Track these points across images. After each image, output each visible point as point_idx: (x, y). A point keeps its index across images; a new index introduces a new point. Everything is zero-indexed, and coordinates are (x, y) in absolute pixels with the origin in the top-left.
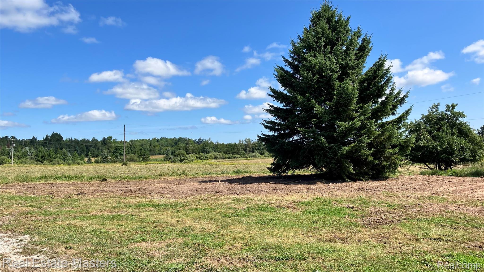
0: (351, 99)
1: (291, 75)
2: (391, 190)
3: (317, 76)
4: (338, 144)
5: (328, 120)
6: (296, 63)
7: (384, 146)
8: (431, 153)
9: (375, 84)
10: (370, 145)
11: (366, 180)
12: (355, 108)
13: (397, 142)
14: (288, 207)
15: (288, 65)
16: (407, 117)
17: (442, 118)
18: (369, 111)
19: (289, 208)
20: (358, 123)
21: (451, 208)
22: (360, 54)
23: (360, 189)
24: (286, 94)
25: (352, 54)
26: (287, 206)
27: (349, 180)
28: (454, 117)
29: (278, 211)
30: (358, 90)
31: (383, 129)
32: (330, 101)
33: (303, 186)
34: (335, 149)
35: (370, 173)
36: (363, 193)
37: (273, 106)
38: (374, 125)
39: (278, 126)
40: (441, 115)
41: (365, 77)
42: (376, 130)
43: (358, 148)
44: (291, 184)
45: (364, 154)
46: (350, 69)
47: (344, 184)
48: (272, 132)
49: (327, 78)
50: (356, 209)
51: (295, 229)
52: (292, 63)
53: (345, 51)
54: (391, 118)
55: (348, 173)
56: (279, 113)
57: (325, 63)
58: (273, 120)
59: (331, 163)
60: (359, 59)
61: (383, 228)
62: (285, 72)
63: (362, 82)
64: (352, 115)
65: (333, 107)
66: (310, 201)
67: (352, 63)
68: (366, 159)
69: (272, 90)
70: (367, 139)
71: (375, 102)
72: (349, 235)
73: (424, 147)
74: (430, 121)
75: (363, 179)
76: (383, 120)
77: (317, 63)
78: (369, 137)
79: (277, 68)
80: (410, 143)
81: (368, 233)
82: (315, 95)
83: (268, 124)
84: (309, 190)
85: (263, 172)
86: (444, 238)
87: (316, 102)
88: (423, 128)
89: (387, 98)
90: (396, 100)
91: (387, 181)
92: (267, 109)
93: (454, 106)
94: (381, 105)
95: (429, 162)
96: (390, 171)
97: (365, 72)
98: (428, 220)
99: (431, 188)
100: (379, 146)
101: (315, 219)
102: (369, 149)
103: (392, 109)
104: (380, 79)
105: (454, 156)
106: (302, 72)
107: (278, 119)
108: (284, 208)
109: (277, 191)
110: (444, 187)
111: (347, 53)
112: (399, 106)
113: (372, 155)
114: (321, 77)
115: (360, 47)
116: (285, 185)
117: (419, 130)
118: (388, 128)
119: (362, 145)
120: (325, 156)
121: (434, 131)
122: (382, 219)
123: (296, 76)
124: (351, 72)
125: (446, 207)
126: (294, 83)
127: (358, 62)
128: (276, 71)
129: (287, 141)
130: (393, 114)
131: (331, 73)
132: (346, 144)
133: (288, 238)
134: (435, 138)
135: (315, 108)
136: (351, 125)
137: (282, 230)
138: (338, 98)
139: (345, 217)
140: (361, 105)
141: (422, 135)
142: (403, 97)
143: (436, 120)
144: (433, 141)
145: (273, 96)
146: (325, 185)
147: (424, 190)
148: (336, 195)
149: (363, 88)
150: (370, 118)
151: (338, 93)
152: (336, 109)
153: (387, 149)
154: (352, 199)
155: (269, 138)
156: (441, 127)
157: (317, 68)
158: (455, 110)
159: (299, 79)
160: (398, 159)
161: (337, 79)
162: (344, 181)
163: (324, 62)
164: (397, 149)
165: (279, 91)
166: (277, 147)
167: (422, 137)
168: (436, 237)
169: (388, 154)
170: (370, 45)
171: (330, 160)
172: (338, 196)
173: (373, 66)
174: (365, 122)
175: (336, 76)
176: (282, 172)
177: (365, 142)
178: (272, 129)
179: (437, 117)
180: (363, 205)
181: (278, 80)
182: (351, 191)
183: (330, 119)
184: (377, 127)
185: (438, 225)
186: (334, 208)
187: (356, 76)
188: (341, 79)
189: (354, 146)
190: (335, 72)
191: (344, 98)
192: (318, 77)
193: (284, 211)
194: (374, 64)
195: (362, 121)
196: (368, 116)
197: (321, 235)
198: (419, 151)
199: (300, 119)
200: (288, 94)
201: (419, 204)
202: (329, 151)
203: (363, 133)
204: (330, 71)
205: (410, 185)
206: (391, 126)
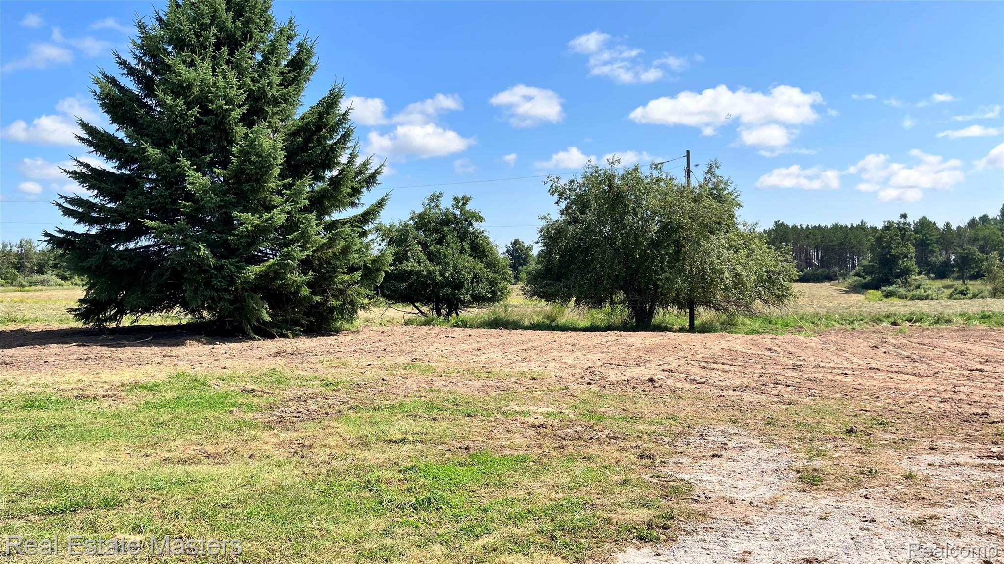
0: (268, 167)
1: (137, 99)
2: (339, 355)
3: (196, 109)
4: (237, 259)
5: (216, 207)
6: (148, 74)
7: (334, 268)
8: (425, 285)
9: (318, 141)
10: (306, 265)
11: (295, 335)
12: (277, 186)
13: (359, 261)
14: (104, 397)
15: (128, 74)
16: (379, 212)
17: (446, 221)
18: (305, 196)
19: (107, 398)
20: (279, 217)
21: (438, 383)
22: (292, 75)
23: (278, 354)
24: (122, 140)
25: (273, 71)
26: (104, 394)
27: (257, 337)
28: (466, 220)
29: (76, 407)
30: (283, 149)
31: (333, 235)
32: (224, 168)
33: (155, 349)
34: (230, 270)
35: (304, 322)
36: (281, 361)
37: (87, 166)
38: (314, 223)
39: (99, 212)
40: (446, 214)
41: (300, 124)
42: (319, 234)
43: (281, 268)
44: (124, 347)
45: (293, 283)
46: (268, 104)
47: (246, 344)
48: (82, 225)
49: (216, 115)
50: (260, 393)
51: (110, 444)
52: (139, 71)
53: (260, 65)
54: (349, 213)
55: (258, 321)
56: (100, 182)
57: (215, 83)
58: (85, 198)
59: (220, 299)
60: (290, 84)
61: (305, 429)
62: (121, 89)
63: (295, 134)
64: (270, 201)
65: (231, 179)
66: (160, 382)
67: (274, 91)
68: (297, 292)
69: (85, 126)
70: (300, 251)
71: (318, 178)
72: (231, 446)
73: (411, 273)
74: (425, 225)
75: (289, 334)
76: (333, 215)
77: (195, 80)
78: (304, 248)
79: (100, 76)
80: (384, 264)
81: (272, 440)
82: (190, 151)
83: (73, 205)
84: (167, 358)
85: (61, 321)
86: (411, 438)
87: (192, 165)
88: (413, 238)
89: (341, 172)
90: (359, 178)
91: (335, 337)
92: (71, 169)
93: (466, 200)
94: (330, 185)
95: (421, 302)
96: (342, 317)
97: (301, 115)
98: (393, 407)
99: (414, 349)
100: (324, 268)
101: (166, 417)
102: (303, 273)
103: (350, 195)
104: (330, 133)
105: (463, 290)
106: (161, 95)
107: (100, 195)
108: (94, 398)
109: (87, 362)
110: (436, 346)
111: (264, 69)
112: (365, 189)
113: (310, 285)
114: (205, 111)
115: (292, 60)
116: (110, 349)
117: (405, 240)
118: (342, 232)
119: (288, 263)
120: (208, 284)
121: (432, 244)
122: (308, 410)
123: (147, 102)
124: (272, 110)
125: (430, 383)
126: (141, 117)
127: (285, 91)
128: (97, 82)
129: (121, 248)
130: (353, 204)
131: (227, 107)
132: (257, 261)
133: (90, 465)
134: (432, 257)
135: (188, 176)
136: (267, 220)
137: (78, 448)
138: (242, 162)
139: (231, 412)
140: (290, 180)
141: (410, 250)
142: (373, 174)
143: (436, 223)
144: (428, 262)
145: (90, 143)
146: (206, 346)
147: (401, 352)
148: (224, 368)
149: (295, 147)
150: (306, 210)
151: (240, 152)
152: (235, 186)
153: (339, 272)
154: (256, 374)
155: (75, 240)
156: (443, 237)
157: (196, 90)
158: (467, 207)
159: (154, 110)
160: (358, 294)
161: (241, 120)
162: (246, 337)
163: (211, 80)
164: (358, 275)
165: (105, 131)
166: (92, 261)
167: (409, 254)
168: (399, 436)
169: (341, 283)
170: (313, 61)
171: (218, 294)
172: (227, 369)
173: (318, 105)
174: (295, 217)
175: (237, 113)
176: (105, 321)
177: (295, 258)
178: (82, 218)
179: (438, 218)
180: (275, 385)
181: (102, 105)
182: (260, 358)
183: (222, 204)
184: (320, 227)
185: (407, 416)
186: (212, 394)
187: (282, 120)
188: (248, 120)
189: (273, 264)
190: (237, 106)
191: (253, 163)
192: (198, 112)
193: (92, 407)
194: (320, 101)
195: (288, 213)
196: (303, 205)
197: (170, 451)
198: (403, 281)
199: (151, 199)
200: (126, 141)
201: (383, 379)
202: (216, 275)
203: (292, 240)
204: (223, 102)
205: (378, 345)
206: (347, 229)
